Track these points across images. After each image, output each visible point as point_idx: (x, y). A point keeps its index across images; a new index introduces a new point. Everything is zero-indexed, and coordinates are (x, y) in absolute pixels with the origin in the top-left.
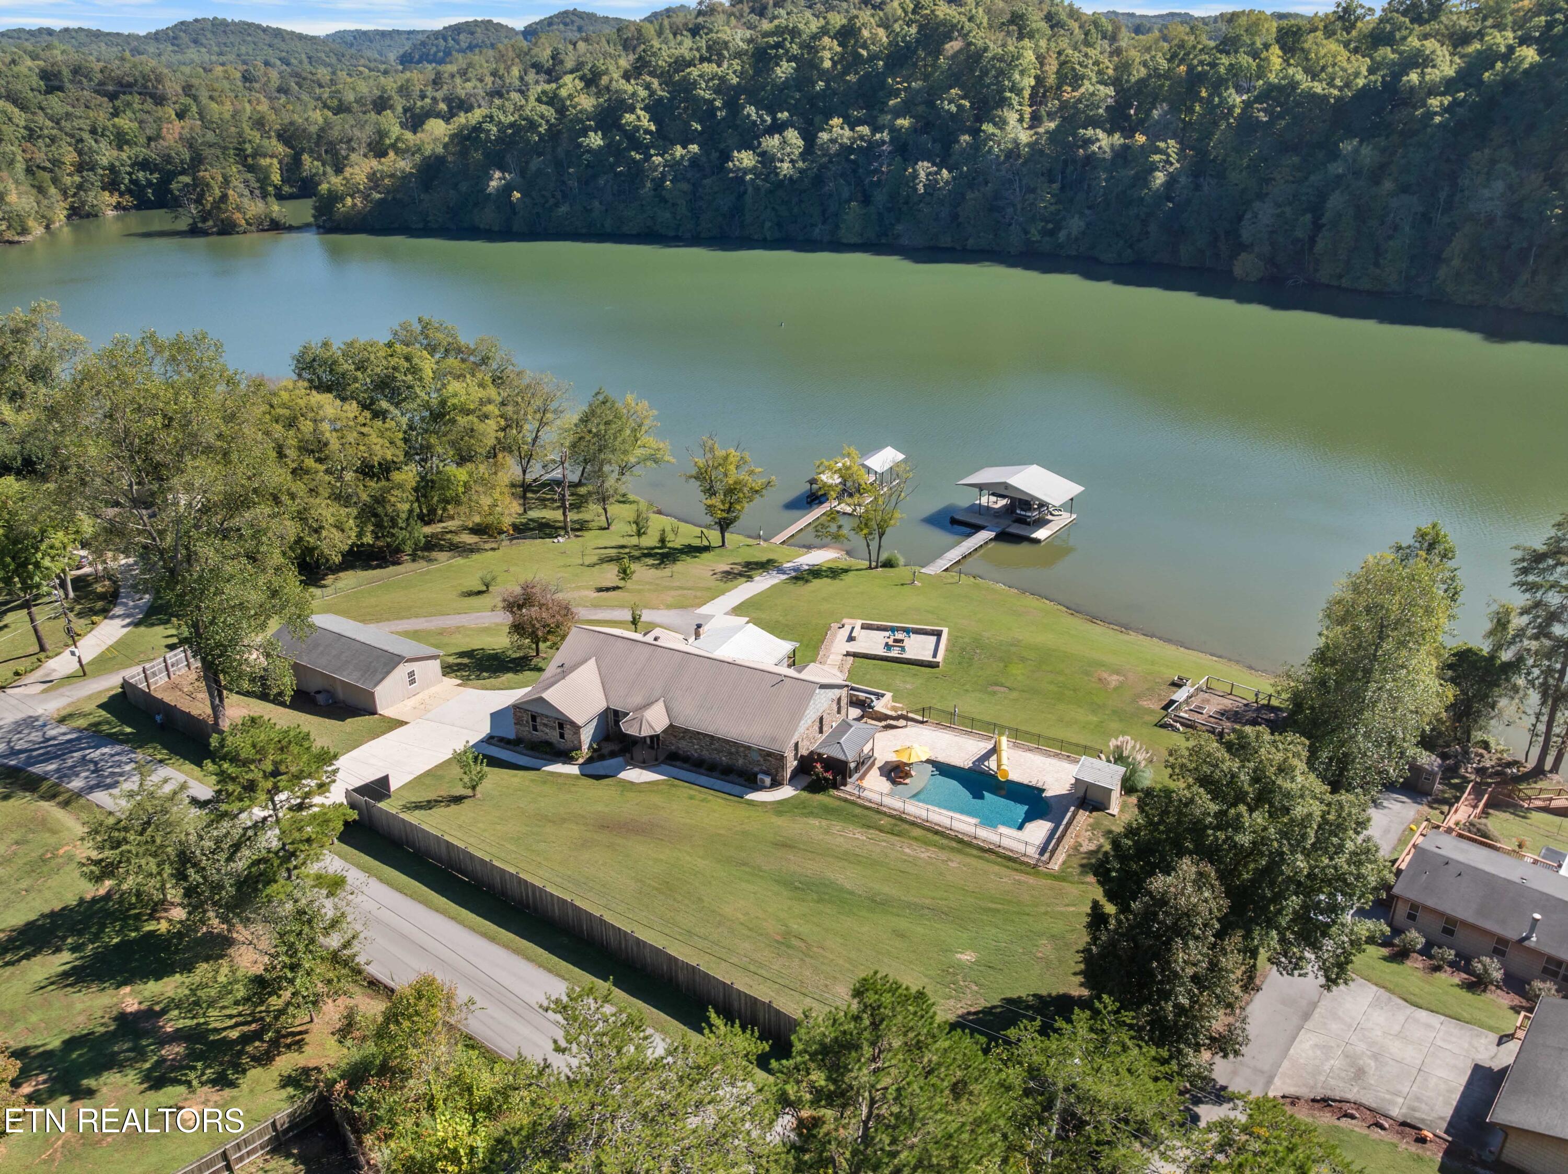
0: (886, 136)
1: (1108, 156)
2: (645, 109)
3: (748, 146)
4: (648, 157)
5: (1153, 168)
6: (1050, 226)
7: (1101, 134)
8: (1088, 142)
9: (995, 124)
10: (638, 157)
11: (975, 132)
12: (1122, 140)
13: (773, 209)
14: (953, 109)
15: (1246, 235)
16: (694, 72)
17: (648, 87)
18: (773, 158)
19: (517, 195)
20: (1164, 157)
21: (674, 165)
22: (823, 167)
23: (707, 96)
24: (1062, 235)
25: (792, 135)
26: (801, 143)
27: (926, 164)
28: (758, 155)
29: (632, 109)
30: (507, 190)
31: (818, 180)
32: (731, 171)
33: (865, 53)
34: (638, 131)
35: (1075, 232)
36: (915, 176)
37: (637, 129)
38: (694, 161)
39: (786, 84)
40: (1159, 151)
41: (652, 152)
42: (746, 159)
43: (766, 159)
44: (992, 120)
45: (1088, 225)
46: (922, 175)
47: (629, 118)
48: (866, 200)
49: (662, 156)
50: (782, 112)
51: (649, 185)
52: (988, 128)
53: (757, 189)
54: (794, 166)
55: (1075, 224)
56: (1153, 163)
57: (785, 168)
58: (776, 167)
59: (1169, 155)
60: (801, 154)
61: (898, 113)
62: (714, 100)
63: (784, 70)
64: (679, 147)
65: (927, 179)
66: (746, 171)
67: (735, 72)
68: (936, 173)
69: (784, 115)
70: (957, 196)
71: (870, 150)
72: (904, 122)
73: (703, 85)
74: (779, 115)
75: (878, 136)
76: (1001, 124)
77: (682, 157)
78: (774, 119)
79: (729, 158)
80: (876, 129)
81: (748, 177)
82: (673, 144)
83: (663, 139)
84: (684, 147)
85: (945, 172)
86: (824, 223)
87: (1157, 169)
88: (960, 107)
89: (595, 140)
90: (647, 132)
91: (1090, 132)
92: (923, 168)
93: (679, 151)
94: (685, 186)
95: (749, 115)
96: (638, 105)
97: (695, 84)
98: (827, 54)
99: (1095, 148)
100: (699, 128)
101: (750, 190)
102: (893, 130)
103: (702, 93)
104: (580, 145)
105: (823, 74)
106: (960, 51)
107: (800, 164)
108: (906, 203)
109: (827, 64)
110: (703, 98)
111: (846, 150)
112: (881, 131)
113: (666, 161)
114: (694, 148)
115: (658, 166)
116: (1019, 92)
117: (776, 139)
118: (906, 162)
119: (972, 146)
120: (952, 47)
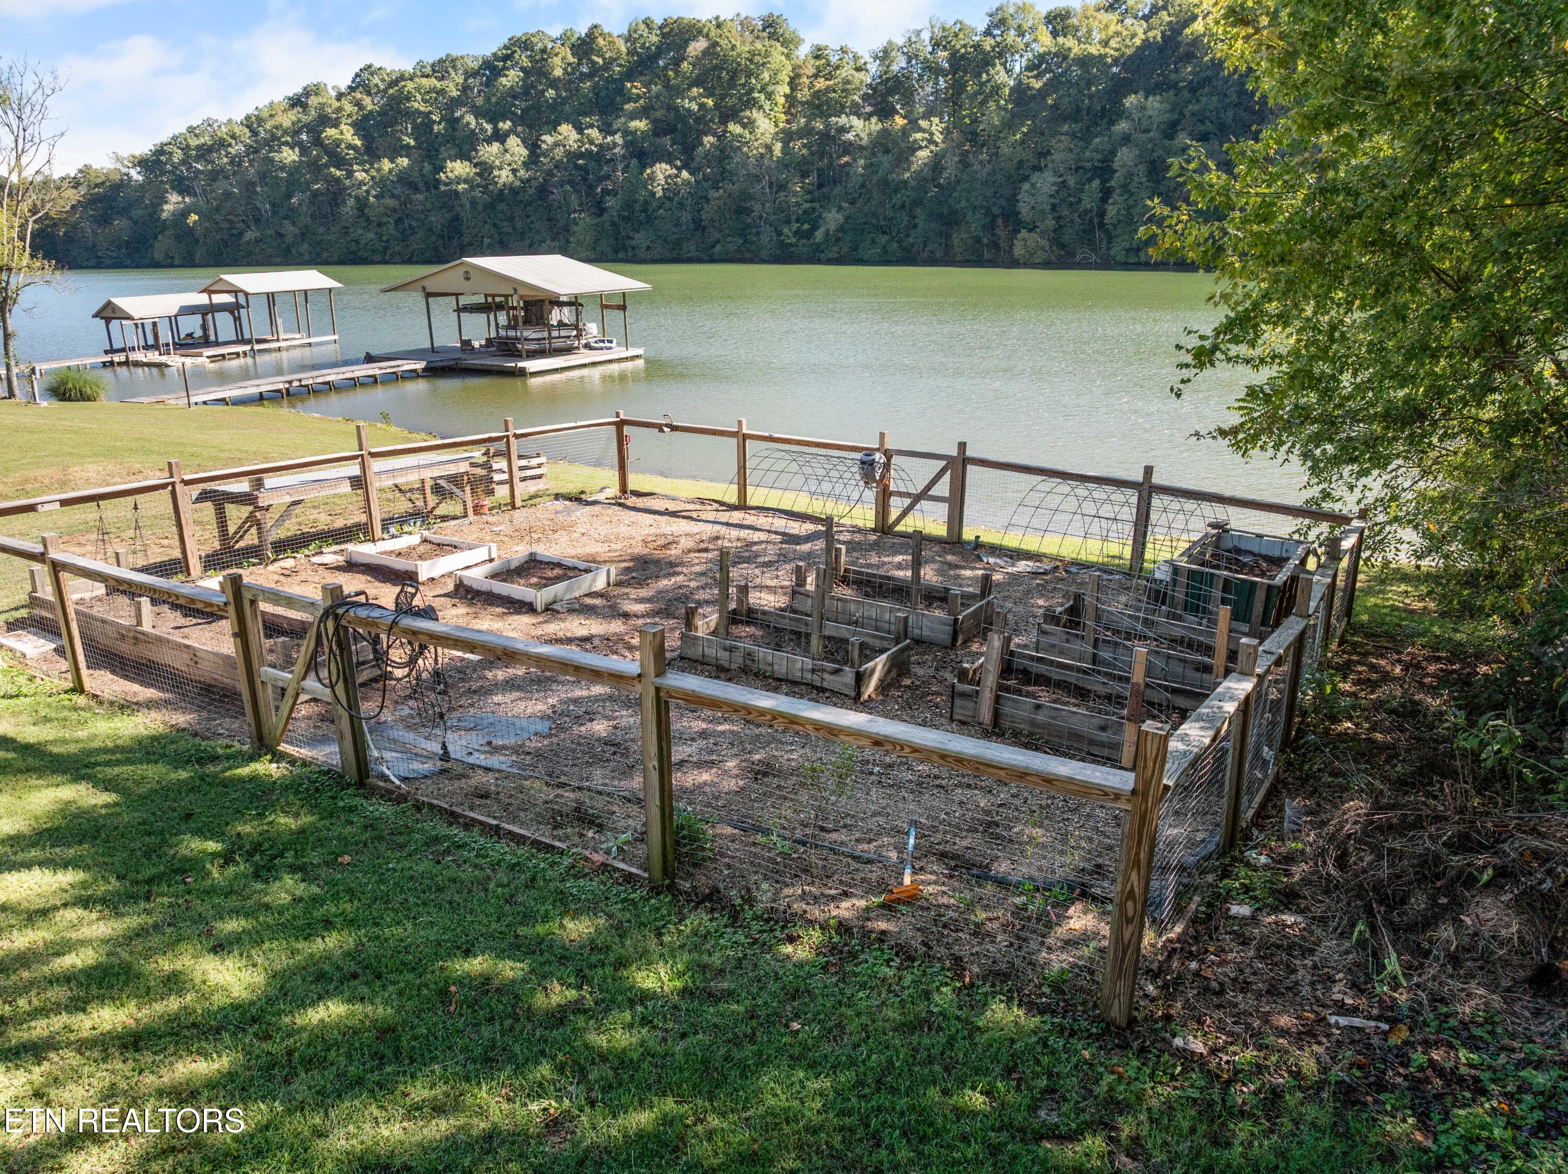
0: (618, 138)
1: (865, 142)
2: (354, 125)
3: (464, 156)
4: (350, 174)
5: (914, 148)
6: (806, 226)
7: (857, 123)
8: (843, 130)
9: (744, 126)
10: (338, 173)
11: (720, 134)
12: (880, 126)
13: (490, 224)
14: (695, 107)
15: (1024, 210)
16: (410, 86)
17: (358, 104)
18: (491, 168)
19: (194, 217)
20: (927, 136)
21: (381, 183)
22: (550, 173)
23: (423, 109)
24: (819, 235)
25: (513, 142)
26: (525, 152)
27: (664, 166)
28: (475, 166)
29: (336, 124)
30: (185, 214)
31: (543, 190)
32: (446, 184)
33: (600, 61)
34: (338, 146)
35: (832, 227)
36: (652, 178)
37: (337, 142)
38: (403, 178)
39: (513, 94)
40: (920, 130)
41: (356, 167)
42: (458, 168)
43: (485, 169)
44: (740, 122)
45: (847, 218)
46: (660, 177)
47: (331, 132)
48: (599, 210)
49: (366, 171)
50: (504, 122)
51: (351, 202)
52: (734, 128)
53: (473, 202)
54: (515, 175)
55: (833, 219)
56: (915, 141)
57: (504, 176)
58: (494, 177)
59: (932, 134)
60: (524, 163)
61: (633, 116)
62: (430, 113)
63: (511, 79)
64: (386, 160)
65: (667, 183)
66: (458, 180)
67: (456, 86)
68: (677, 176)
69: (506, 125)
70: (699, 197)
71: (600, 157)
72: (640, 125)
73: (419, 97)
74: (501, 125)
75: (609, 139)
76: (750, 125)
77: (390, 171)
78: (496, 130)
79: (442, 168)
80: (607, 130)
81: (461, 187)
82: (378, 158)
83: (371, 153)
84: (392, 162)
85: (685, 174)
87: (921, 148)
88: (702, 106)
89: (289, 156)
90: (350, 146)
91: (843, 120)
92: (661, 171)
93: (386, 165)
94: (390, 202)
95: (468, 123)
96: (344, 120)
97: (409, 97)
98: (557, 61)
99: (850, 136)
100: (412, 143)
101: (466, 203)
102: (626, 132)
103: (416, 105)
104: (272, 161)
105: (554, 83)
106: (705, 53)
107: (522, 173)
108: (645, 211)
109: (558, 72)
110: (417, 111)
111: (572, 156)
112: (613, 133)
113: (373, 178)
114: (404, 162)
115: (362, 183)
116: (769, 96)
117: (495, 147)
118: (643, 167)
119: (716, 147)
120: (695, 49)
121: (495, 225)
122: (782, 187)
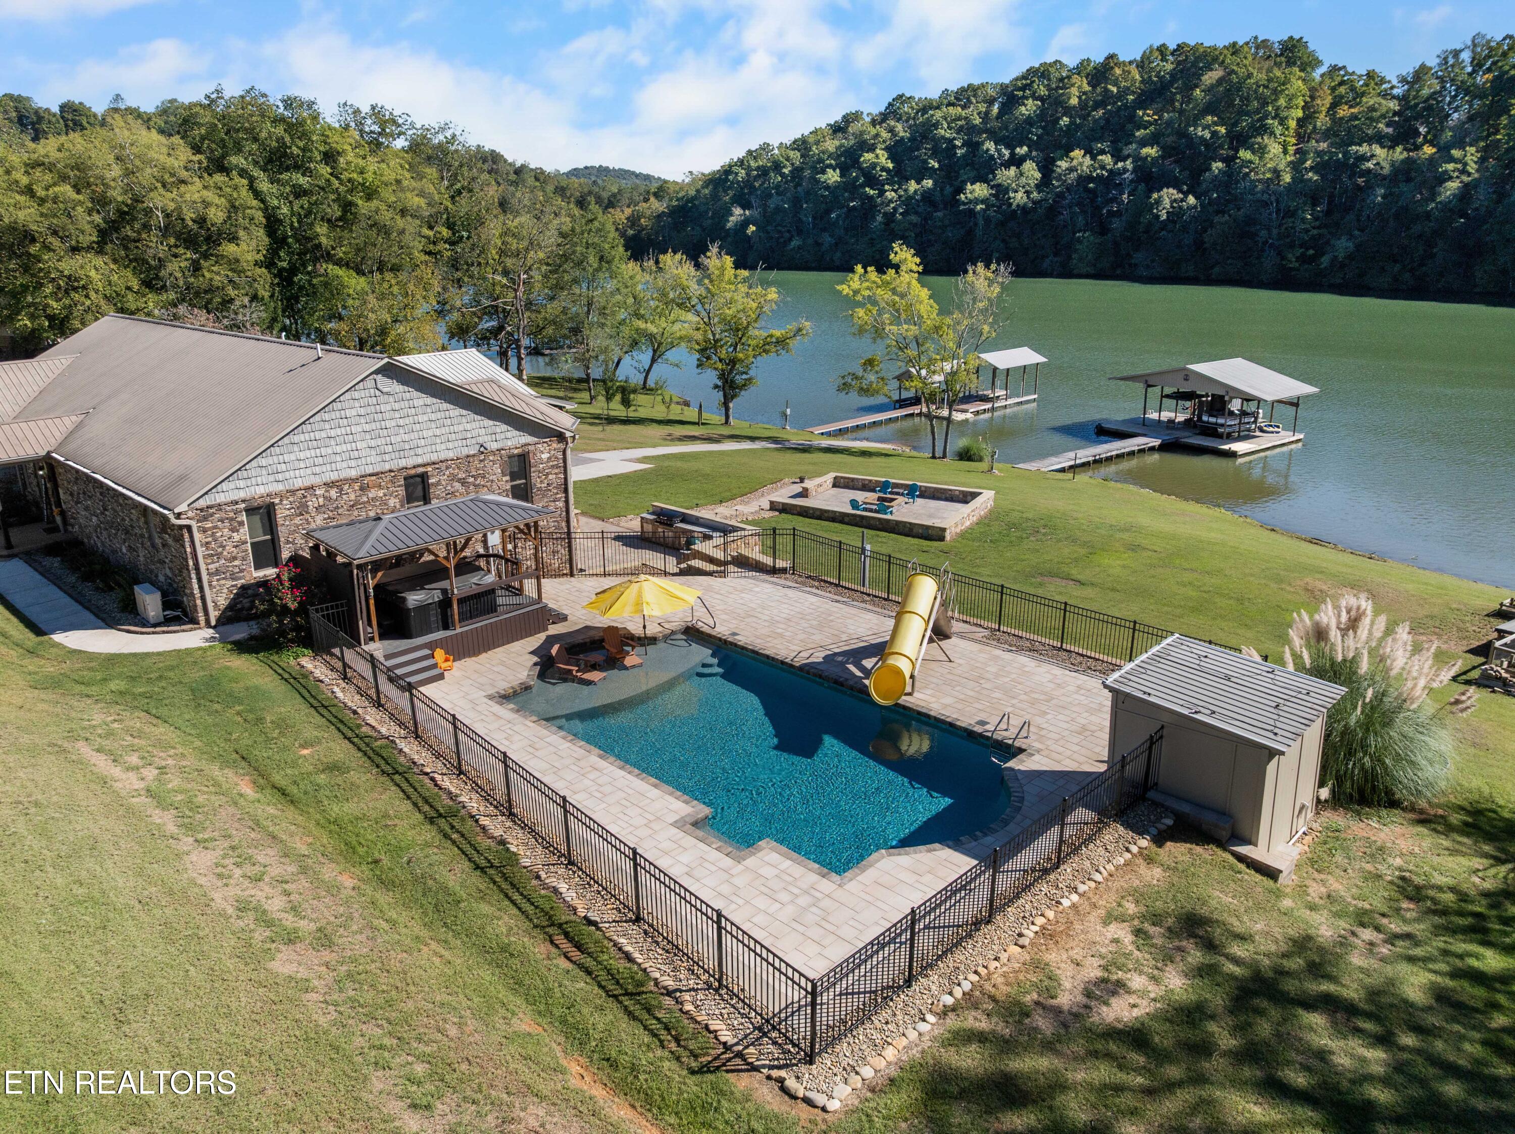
0: (1129, 164)
1: (1386, 171)
2: (887, 149)
3: (984, 180)
4: (882, 193)
5: (1444, 178)
6: (1311, 252)
7: (1378, 150)
8: (1363, 158)
9: (1253, 152)
10: (872, 192)
11: (1229, 160)
12: (1405, 154)
13: (1001, 240)
14: (1207, 135)
16: (938, 114)
17: (891, 130)
18: (1006, 190)
19: (752, 228)
20: (1459, 166)
21: (908, 201)
22: (1061, 195)
23: (948, 135)
24: (1325, 260)
25: (1029, 167)
26: (1038, 175)
27: (1171, 190)
28: (993, 188)
29: (872, 149)
30: (745, 225)
31: (1052, 211)
32: (964, 204)
33: (1115, 90)
34: (874, 168)
35: (1341, 255)
36: (1158, 202)
37: (874, 166)
38: (927, 196)
39: (1029, 121)
40: (1452, 160)
41: (887, 187)
42: (978, 190)
43: (1001, 191)
44: (1250, 148)
45: (1358, 247)
46: (1167, 203)
47: (868, 156)
48: (1103, 230)
49: (895, 191)
50: (1021, 147)
51: (879, 218)
52: (1245, 154)
53: (988, 220)
54: (1028, 197)
55: (1343, 245)
56: (1446, 171)
57: (1019, 198)
58: (1009, 198)
59: (1465, 164)
60: (1037, 186)
61: (1144, 143)
62: (954, 139)
63: (1029, 108)
64: (913, 182)
65: (1172, 207)
66: (977, 201)
67: (979, 114)
68: (1182, 200)
69: (1022, 150)
70: (1203, 219)
71: (1111, 180)
72: (1151, 151)
73: (945, 126)
74: (1018, 150)
75: (1120, 165)
76: (1261, 151)
77: (916, 191)
78: (1013, 154)
79: (961, 190)
80: (1118, 157)
81: (979, 207)
82: (907, 179)
83: (899, 175)
84: (918, 183)
85: (1191, 200)
86: (1055, 254)
87: (1449, 179)
88: (1214, 134)
89: (833, 177)
90: (883, 169)
91: (1364, 149)
92: (1168, 196)
93: (913, 186)
94: (914, 218)
95: (988, 151)
96: (879, 146)
97: (936, 125)
98: (1076, 91)
99: (1370, 165)
100: (937, 165)
101: (981, 222)
102: (1137, 158)
103: (943, 132)
104: (818, 181)
105: (1068, 111)
106: (1220, 81)
107: (1035, 195)
108: (1147, 232)
109: (1074, 101)
110: (943, 137)
111: (1084, 180)
112: (1124, 159)
113: (900, 197)
114: (928, 183)
115: (891, 201)
116: (1282, 121)
117: (1013, 170)
118: (1151, 191)
119: (1225, 172)
120: (1211, 77)
121: (1003, 241)
122: (1291, 213)
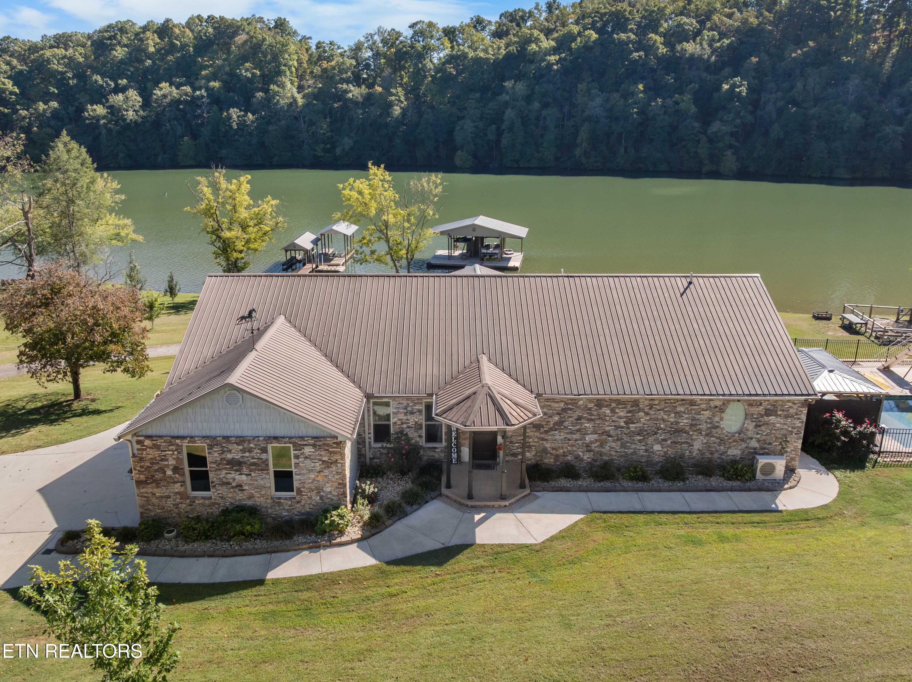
0: (203, 93)
1: (360, 99)
3: (98, 102)
4: (16, 111)
5: (391, 105)
6: (329, 146)
7: (352, 87)
8: (346, 92)
9: (279, 86)
10: (6, 111)
11: (266, 91)
12: (367, 90)
13: (124, 144)
14: (249, 75)
15: (458, 139)
16: (48, 53)
18: (119, 110)
20: (396, 98)
21: (40, 116)
22: (159, 114)
23: (60, 69)
24: (338, 151)
25: (133, 94)
26: (140, 99)
27: (235, 109)
28: (108, 108)
31: (157, 124)
32: (87, 118)
33: (178, 43)
35: (347, 147)
36: (229, 117)
38: (55, 114)
39: (123, 62)
40: (392, 95)
41: (18, 107)
42: (98, 110)
43: (113, 110)
44: (276, 84)
45: (355, 142)
46: (235, 116)
48: (195, 136)
49: (27, 110)
50: (122, 79)
52: (274, 88)
53: (110, 131)
54: (137, 115)
55: (347, 142)
56: (391, 101)
57: (130, 115)
58: (123, 115)
59: (399, 97)
60: (141, 106)
61: (209, 79)
62: (66, 72)
63: (119, 53)
64: (41, 103)
65: (239, 120)
66: (98, 117)
67: (80, 54)
68: (244, 116)
69: (124, 82)
70: (262, 128)
71: (194, 102)
72: (215, 84)
73: (56, 62)
74: (120, 81)
75: (198, 93)
76: (282, 85)
77: (45, 110)
78: (116, 85)
79: (83, 110)
80: (195, 87)
81: (102, 122)
82: (35, 102)
83: (27, 98)
84: (45, 103)
85: (250, 115)
86: (165, 153)
87: (394, 105)
88: (253, 74)
90: (11, 93)
91: (344, 86)
92: (234, 113)
93: (41, 106)
95: (96, 81)
97: (48, 61)
98: (151, 42)
99: (350, 95)
100: (56, 91)
101: (104, 131)
102: (207, 89)
103: (55, 67)
105: (149, 56)
106: (246, 42)
107: (141, 113)
108: (226, 136)
109: (152, 49)
110: (57, 71)
111: (176, 102)
112: (200, 89)
113: (31, 114)
114: (54, 104)
115: (24, 118)
116: (290, 68)
117: (121, 97)
118: (221, 110)
119: (265, 99)
120: (241, 38)
122: (312, 123)
